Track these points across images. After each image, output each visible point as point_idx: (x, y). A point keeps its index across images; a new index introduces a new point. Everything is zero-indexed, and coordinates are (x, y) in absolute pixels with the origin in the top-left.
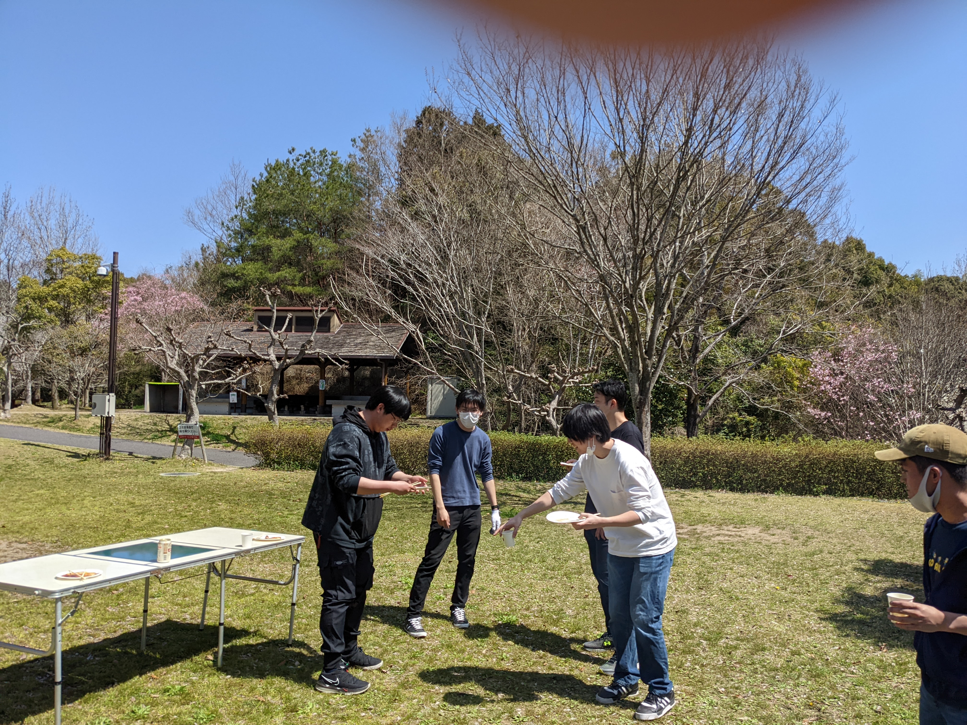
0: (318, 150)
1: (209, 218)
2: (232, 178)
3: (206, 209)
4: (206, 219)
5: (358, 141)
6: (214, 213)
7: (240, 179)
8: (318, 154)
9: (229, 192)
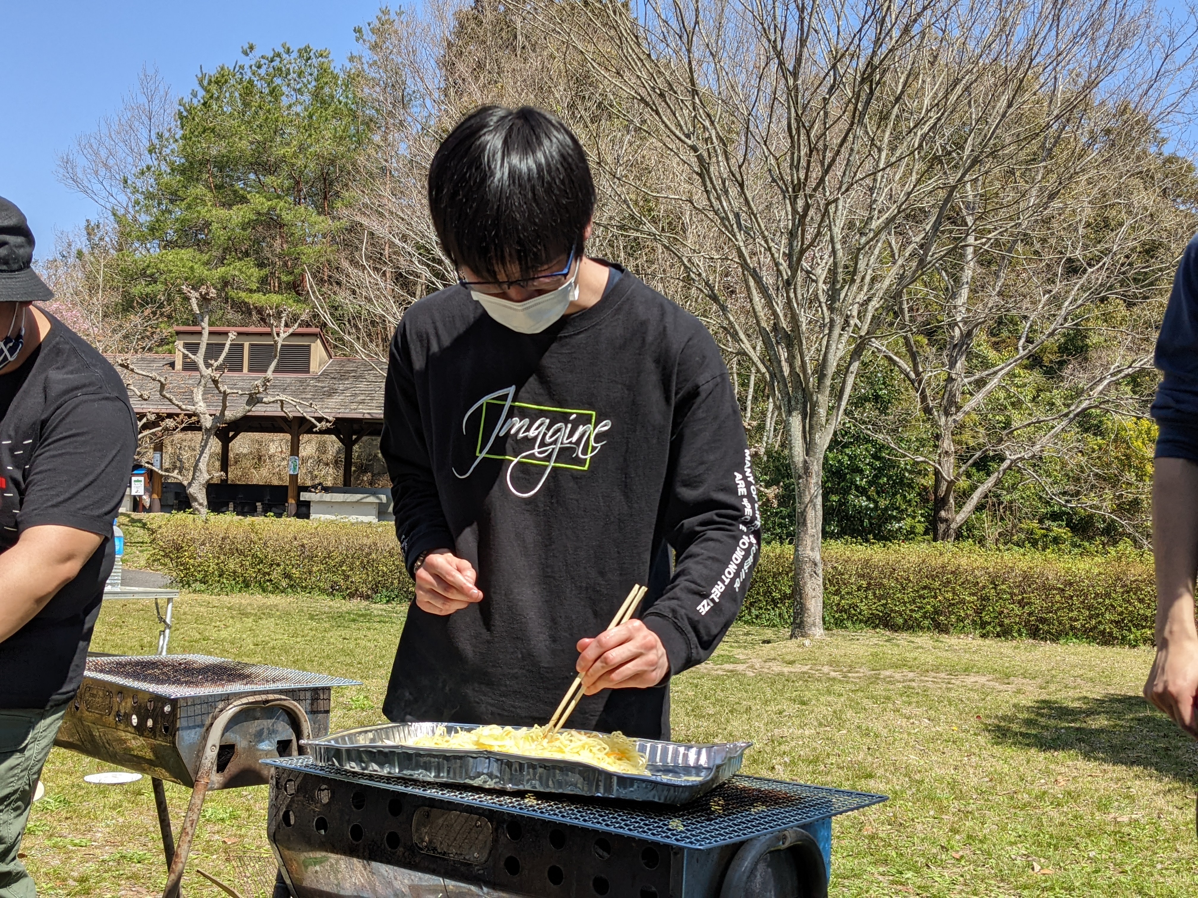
0: (294, 48)
1: (102, 172)
2: (143, 100)
3: (97, 154)
4: (96, 173)
5: (366, 30)
6: (111, 162)
7: (157, 101)
8: (295, 55)
9: (136, 123)
